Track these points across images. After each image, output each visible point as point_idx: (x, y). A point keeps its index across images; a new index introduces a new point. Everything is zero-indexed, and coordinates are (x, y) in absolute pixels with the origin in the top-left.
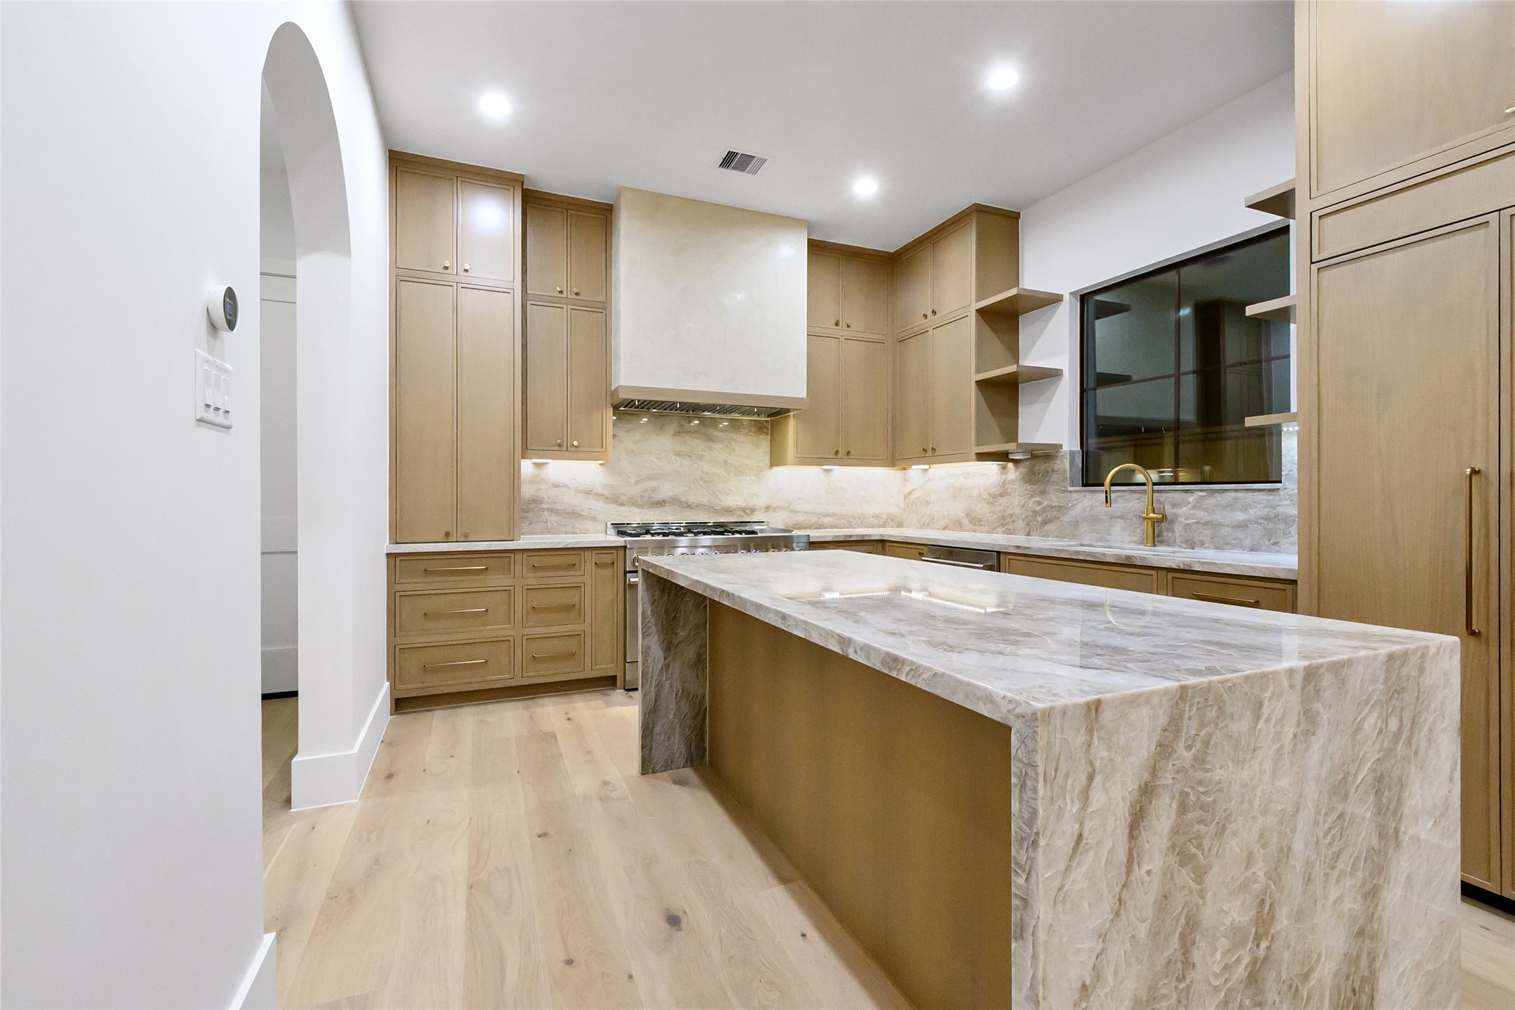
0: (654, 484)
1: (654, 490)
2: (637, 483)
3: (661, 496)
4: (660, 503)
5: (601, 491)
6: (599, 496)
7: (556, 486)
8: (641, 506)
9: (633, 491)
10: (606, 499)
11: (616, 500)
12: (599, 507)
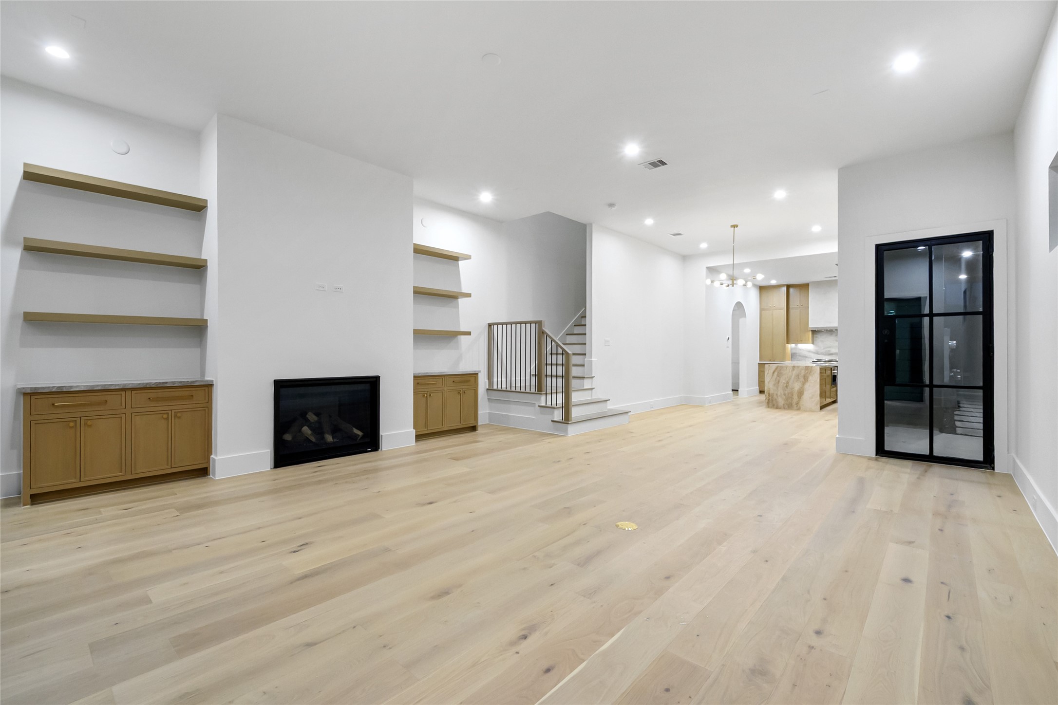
0: (829, 349)
1: (829, 351)
2: (824, 349)
3: (831, 352)
4: (832, 354)
5: (814, 351)
6: (812, 352)
7: (800, 350)
8: (825, 355)
9: (823, 351)
10: (814, 353)
11: (817, 353)
12: (812, 355)
